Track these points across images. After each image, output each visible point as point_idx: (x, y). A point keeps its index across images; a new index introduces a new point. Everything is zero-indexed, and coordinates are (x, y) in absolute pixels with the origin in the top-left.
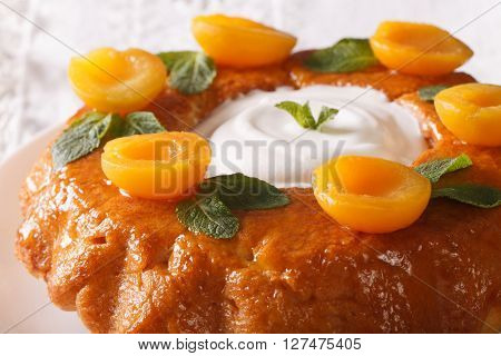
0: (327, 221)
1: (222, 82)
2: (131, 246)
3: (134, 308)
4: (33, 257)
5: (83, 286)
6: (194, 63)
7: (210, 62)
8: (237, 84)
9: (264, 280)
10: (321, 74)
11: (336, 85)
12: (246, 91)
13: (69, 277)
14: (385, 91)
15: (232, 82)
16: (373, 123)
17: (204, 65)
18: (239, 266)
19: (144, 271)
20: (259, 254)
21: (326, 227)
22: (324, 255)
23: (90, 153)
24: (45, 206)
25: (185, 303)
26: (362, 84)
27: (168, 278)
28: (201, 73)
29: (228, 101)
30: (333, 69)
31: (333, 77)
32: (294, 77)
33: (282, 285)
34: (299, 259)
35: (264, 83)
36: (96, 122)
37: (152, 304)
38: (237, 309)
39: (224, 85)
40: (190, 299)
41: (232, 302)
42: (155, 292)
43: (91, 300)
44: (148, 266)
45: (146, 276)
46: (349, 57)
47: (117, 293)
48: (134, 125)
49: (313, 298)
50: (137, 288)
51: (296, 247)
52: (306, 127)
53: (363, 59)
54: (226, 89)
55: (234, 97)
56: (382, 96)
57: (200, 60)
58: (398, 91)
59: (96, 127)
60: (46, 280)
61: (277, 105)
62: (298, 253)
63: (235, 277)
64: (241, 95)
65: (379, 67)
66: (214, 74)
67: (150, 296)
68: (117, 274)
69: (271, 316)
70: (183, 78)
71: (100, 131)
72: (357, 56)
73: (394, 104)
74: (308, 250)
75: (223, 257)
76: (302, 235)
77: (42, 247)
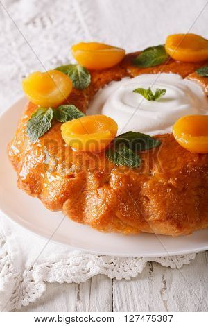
0: (183, 150)
1: (95, 80)
2: (89, 178)
3: (97, 207)
4: (31, 187)
5: (66, 200)
6: (77, 71)
7: (85, 69)
8: (103, 80)
9: (161, 185)
10: (144, 68)
11: (153, 73)
12: (108, 82)
13: (58, 196)
14: (180, 74)
15: (99, 79)
16: (182, 93)
17: (83, 72)
18: (146, 180)
19: (98, 188)
20: (155, 172)
21: (183, 154)
22: (187, 169)
23: (48, 131)
24: (33, 162)
25: (123, 202)
26: (167, 71)
27: (112, 190)
28: (83, 76)
29: (101, 89)
30: (148, 65)
31: (150, 69)
32: (129, 71)
33: (170, 186)
34: (176, 172)
35: (115, 77)
36: (44, 113)
37: (107, 204)
38: (149, 200)
39: (96, 82)
40: (125, 199)
41: (147, 198)
42: (107, 199)
43: (72, 206)
44: (100, 186)
45: (100, 191)
46: (155, 57)
47: (84, 201)
48: (64, 112)
49: (184, 189)
50: (96, 198)
51: (173, 166)
52: (149, 100)
53: (162, 57)
54: (98, 83)
55: (103, 87)
56: (178, 76)
57: (79, 69)
58: (186, 73)
59: (45, 116)
60: (39, 197)
61: (134, 91)
62: (175, 169)
63: (146, 186)
64: (106, 85)
65: (171, 60)
66: (90, 76)
67: (105, 200)
68: (83, 191)
69: (167, 201)
70: (75, 81)
71: (49, 118)
72: (159, 56)
73: (185, 80)
74: (179, 167)
75: (137, 177)
76: (173, 160)
77: (35, 182)
